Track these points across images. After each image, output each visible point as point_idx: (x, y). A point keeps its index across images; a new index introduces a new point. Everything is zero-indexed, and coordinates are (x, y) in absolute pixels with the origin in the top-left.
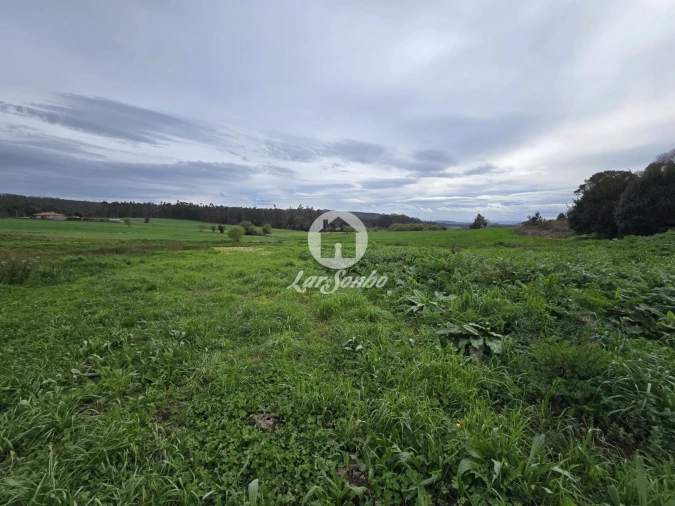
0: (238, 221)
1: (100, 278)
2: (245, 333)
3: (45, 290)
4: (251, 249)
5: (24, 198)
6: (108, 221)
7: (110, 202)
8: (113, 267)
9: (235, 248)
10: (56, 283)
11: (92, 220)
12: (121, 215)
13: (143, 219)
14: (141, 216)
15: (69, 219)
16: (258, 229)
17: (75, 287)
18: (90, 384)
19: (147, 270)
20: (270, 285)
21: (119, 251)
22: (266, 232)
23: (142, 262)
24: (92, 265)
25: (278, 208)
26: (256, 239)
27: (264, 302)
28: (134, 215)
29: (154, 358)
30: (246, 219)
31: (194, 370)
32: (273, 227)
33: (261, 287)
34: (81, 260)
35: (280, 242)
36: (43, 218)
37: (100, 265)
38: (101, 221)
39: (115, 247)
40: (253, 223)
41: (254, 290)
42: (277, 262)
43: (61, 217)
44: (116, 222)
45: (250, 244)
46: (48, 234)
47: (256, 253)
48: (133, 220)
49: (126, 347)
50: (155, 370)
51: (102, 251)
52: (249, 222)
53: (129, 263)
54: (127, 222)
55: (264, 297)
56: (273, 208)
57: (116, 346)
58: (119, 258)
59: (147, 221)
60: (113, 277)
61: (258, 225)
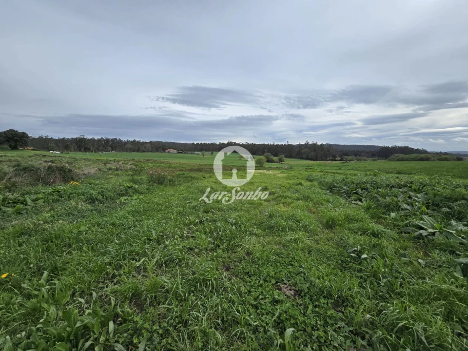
0: (263, 153)
1: (191, 184)
2: (271, 228)
3: (170, 188)
4: (270, 172)
5: (162, 142)
6: (194, 154)
7: (195, 143)
8: (197, 179)
9: (260, 171)
10: (174, 185)
11: (187, 153)
12: (200, 150)
13: (210, 152)
14: (209, 151)
15: (178, 153)
16: (275, 158)
17: (182, 188)
18: (191, 240)
19: (213, 182)
20: (286, 197)
21: (199, 170)
22: (281, 161)
23: (210, 177)
24: (188, 177)
25: (289, 144)
26: (273, 165)
27: (282, 209)
28: (206, 150)
29: (220, 233)
30: (268, 152)
31: (241, 245)
32: (286, 157)
33: (280, 199)
34: (184, 174)
35: (291, 168)
36: (169, 152)
37: (191, 177)
38: (191, 153)
39: (197, 168)
40: (272, 154)
41: (275, 199)
42: (291, 182)
43: (175, 151)
44: (198, 154)
45: (270, 169)
46: (170, 160)
47: (275, 175)
48: (206, 153)
49: (206, 224)
50: (221, 240)
51: (191, 170)
52: (270, 154)
53: (204, 177)
54: (203, 154)
55: (282, 205)
56: (287, 144)
57: (201, 222)
58: (200, 174)
59: (212, 154)
60: (197, 184)
61: (275, 155)
